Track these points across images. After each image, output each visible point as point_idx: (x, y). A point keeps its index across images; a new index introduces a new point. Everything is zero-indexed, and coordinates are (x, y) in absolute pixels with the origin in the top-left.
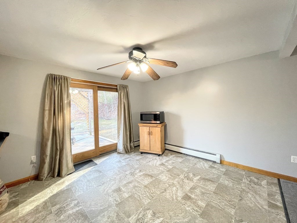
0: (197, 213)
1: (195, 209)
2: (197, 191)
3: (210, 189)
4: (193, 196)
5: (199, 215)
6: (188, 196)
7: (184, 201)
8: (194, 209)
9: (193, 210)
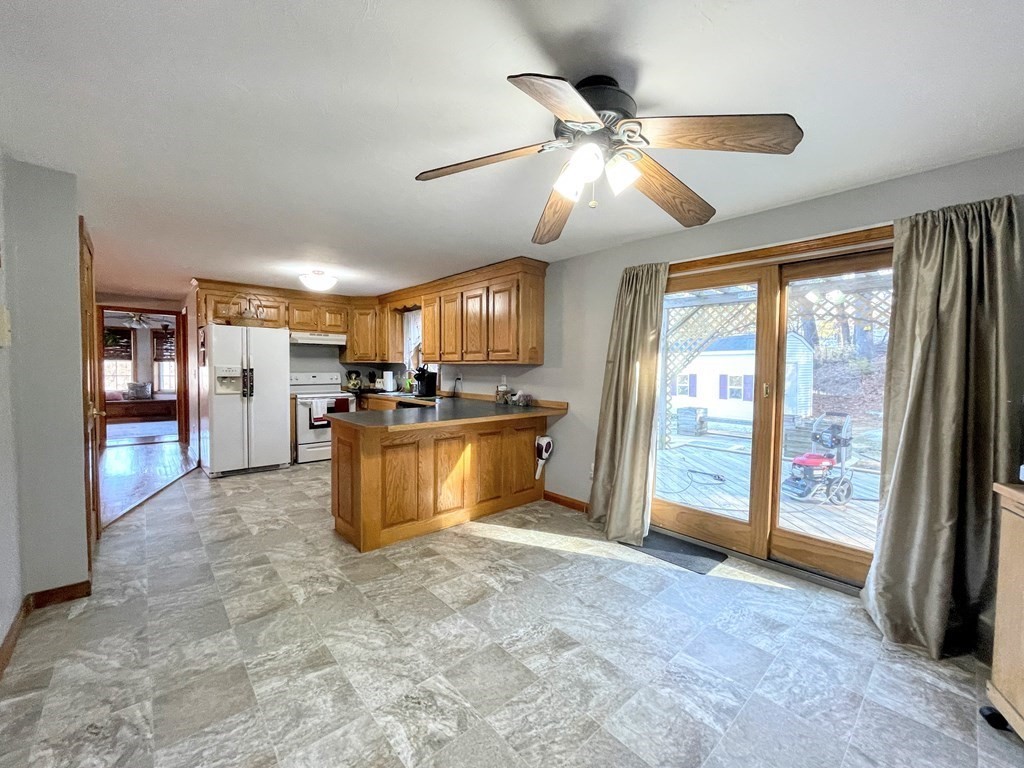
0: (255, 662)
1: (269, 663)
2: (325, 702)
3: (300, 754)
4: (312, 676)
5: (247, 664)
6: (324, 664)
7: (314, 650)
8: (270, 660)
9: (269, 657)
